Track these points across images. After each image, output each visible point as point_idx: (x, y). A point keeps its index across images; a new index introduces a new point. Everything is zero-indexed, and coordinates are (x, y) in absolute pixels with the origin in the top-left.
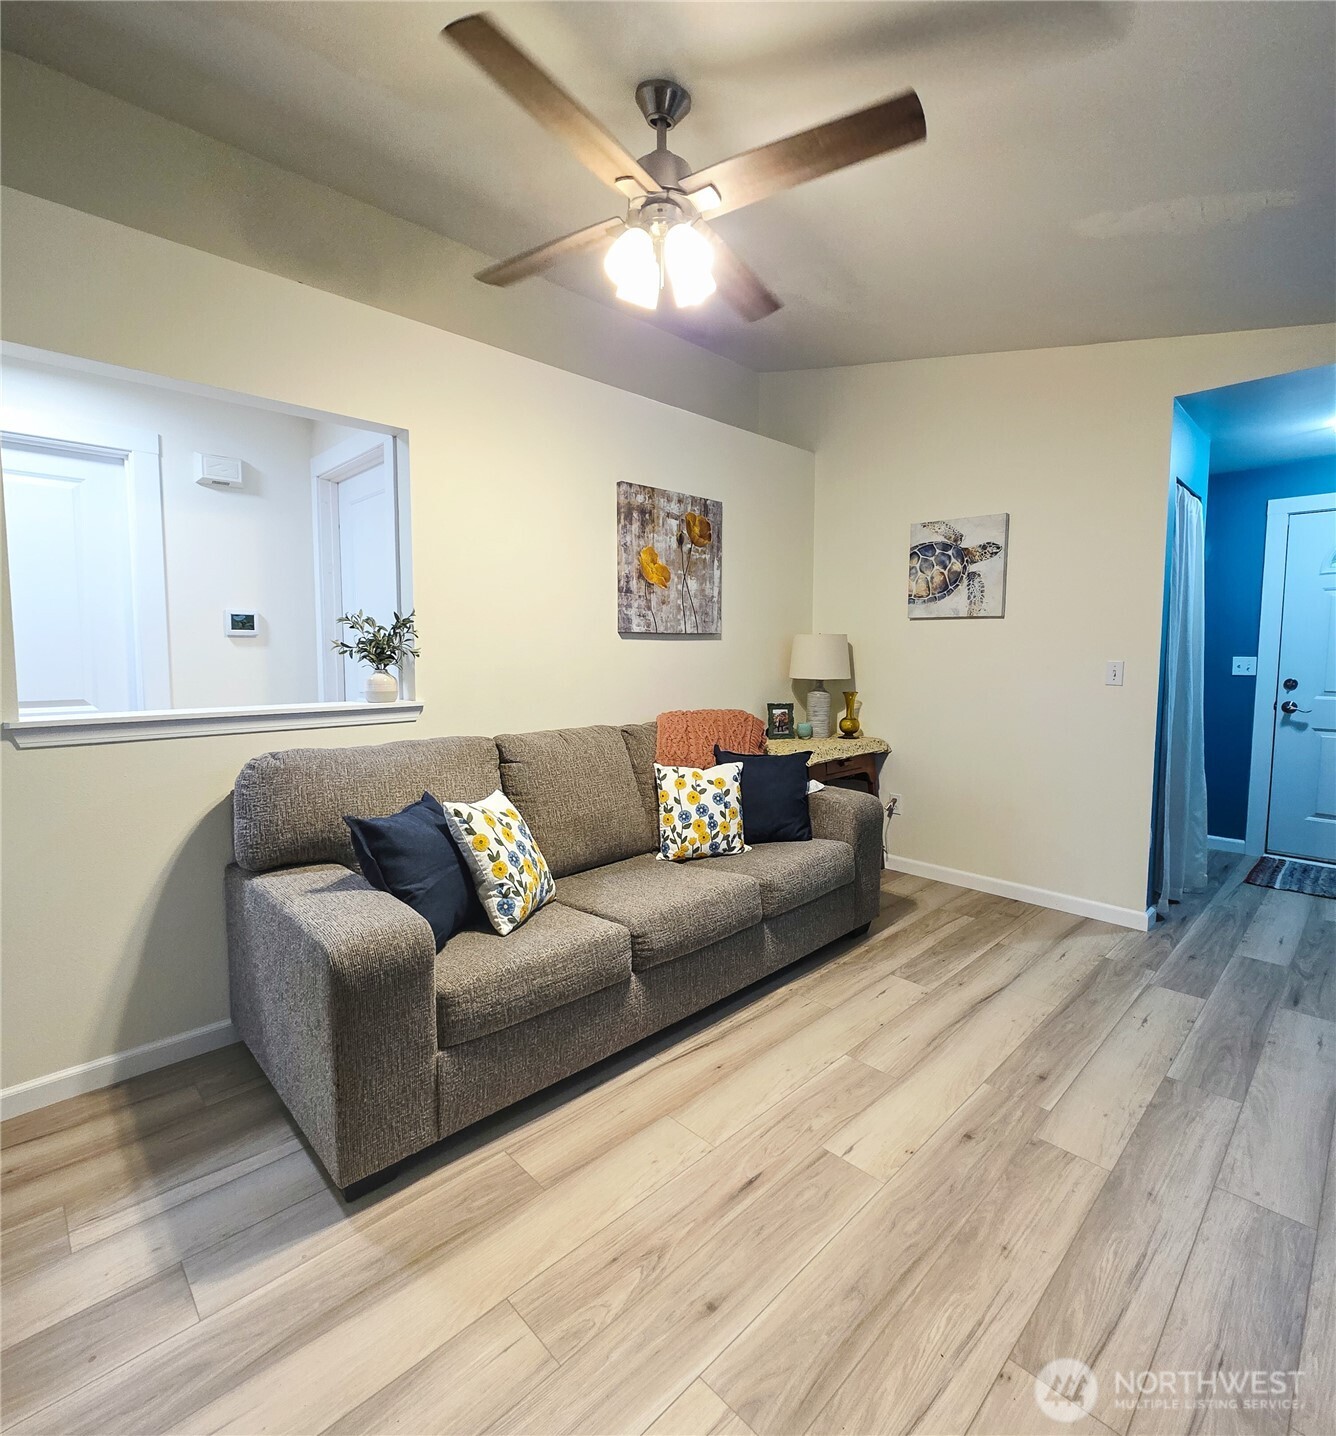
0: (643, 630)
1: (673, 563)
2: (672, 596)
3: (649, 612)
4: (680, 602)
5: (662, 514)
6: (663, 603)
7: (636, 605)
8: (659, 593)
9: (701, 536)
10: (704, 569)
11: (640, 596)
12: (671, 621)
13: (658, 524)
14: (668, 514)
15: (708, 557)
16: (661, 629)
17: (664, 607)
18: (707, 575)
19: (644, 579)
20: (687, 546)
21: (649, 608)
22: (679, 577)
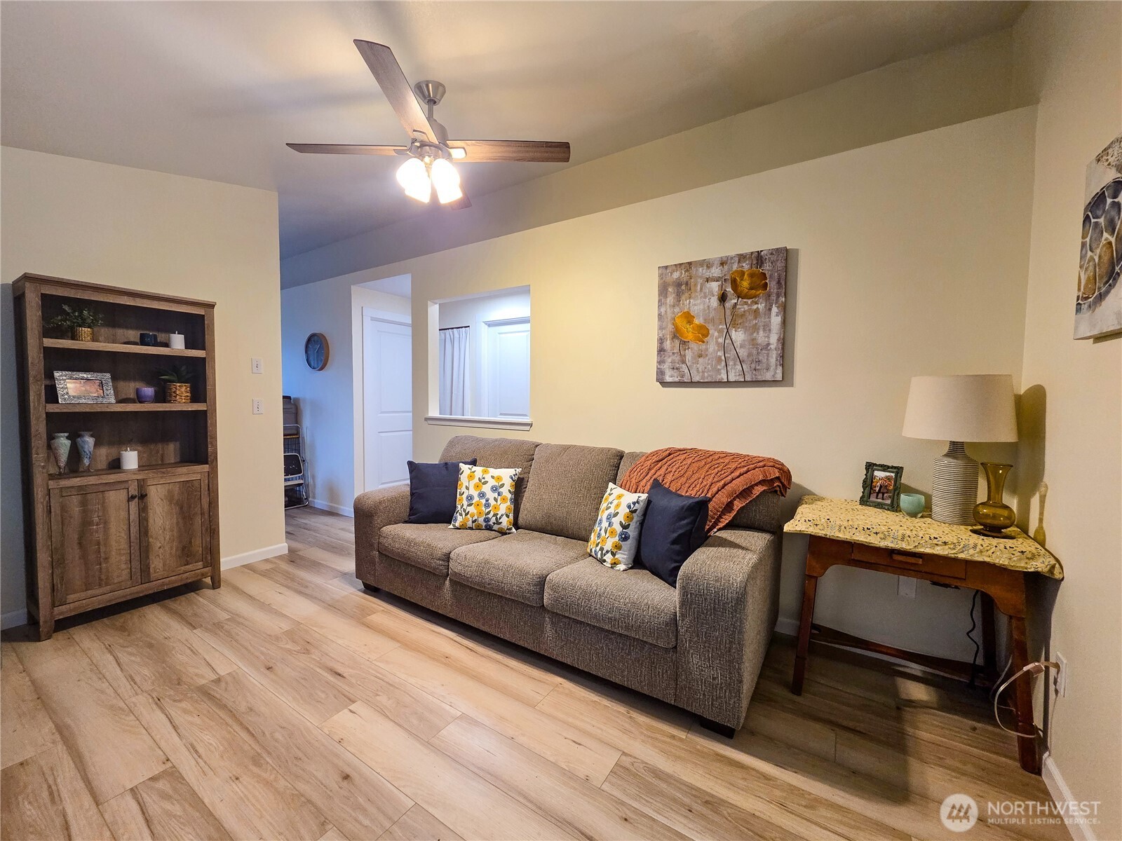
0: (677, 380)
1: (713, 320)
2: (711, 350)
3: (684, 366)
4: (720, 353)
5: (700, 281)
6: (700, 356)
7: (670, 360)
8: (696, 348)
9: (751, 288)
10: (756, 318)
11: (673, 353)
12: (709, 371)
13: (696, 291)
14: (707, 279)
15: (761, 306)
16: (696, 378)
17: (701, 360)
18: (761, 324)
19: (678, 338)
20: (732, 301)
21: (684, 362)
22: (720, 331)
